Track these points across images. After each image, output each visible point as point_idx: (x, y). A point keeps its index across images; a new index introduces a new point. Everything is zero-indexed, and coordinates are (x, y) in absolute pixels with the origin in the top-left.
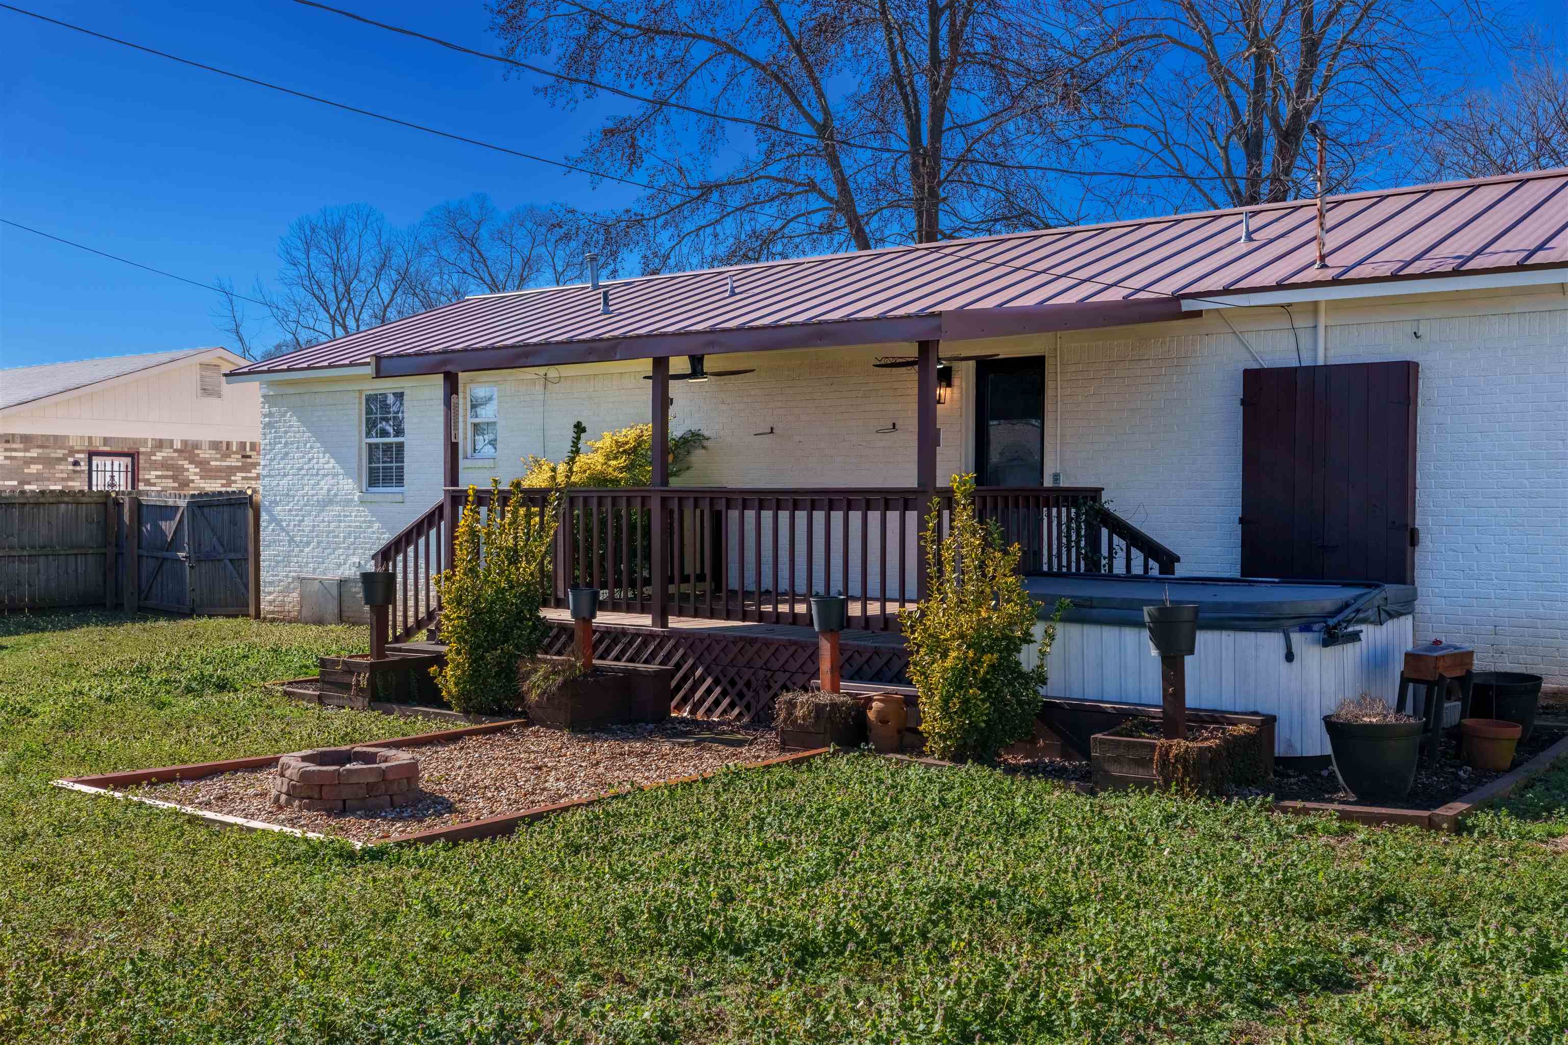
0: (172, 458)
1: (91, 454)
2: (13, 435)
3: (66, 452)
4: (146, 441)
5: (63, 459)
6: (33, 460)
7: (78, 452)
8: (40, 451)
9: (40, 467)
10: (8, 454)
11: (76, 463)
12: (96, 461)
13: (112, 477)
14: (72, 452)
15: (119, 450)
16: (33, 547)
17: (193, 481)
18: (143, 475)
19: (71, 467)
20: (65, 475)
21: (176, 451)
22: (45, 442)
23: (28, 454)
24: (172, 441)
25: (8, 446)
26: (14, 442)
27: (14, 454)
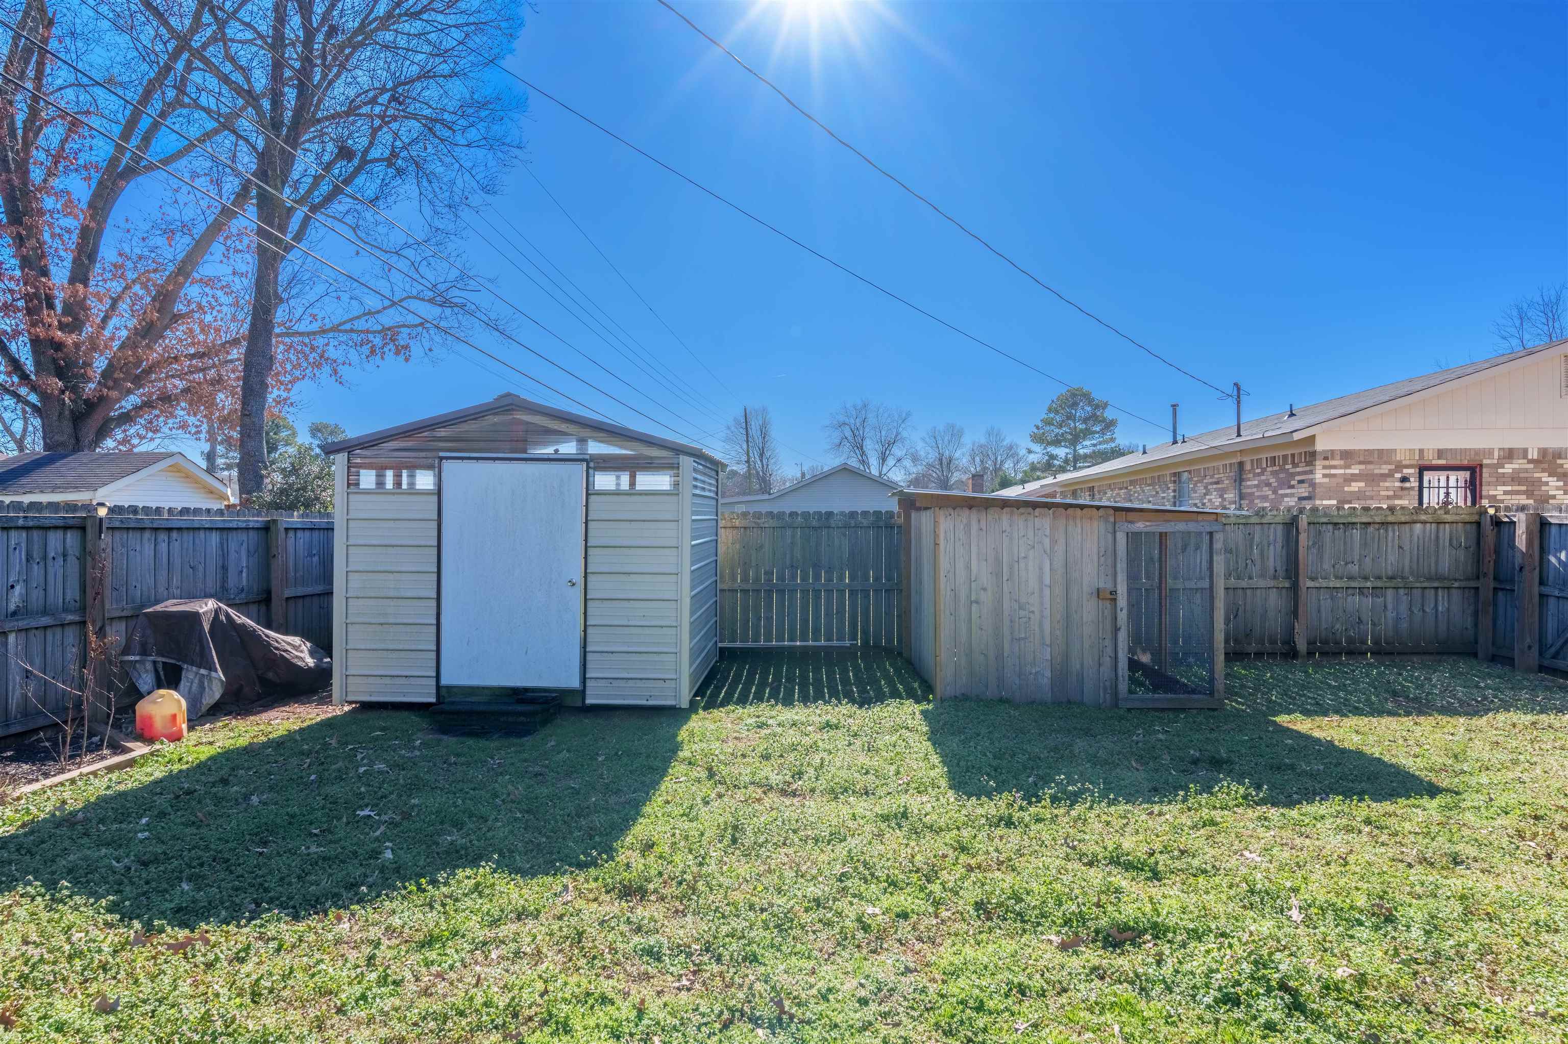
0: (1526, 471)
1: (1422, 469)
2: (1332, 451)
3: (1393, 467)
4: (1490, 452)
5: (1390, 475)
6: (1354, 478)
7: (1407, 467)
8: (1362, 467)
9: (1362, 484)
10: (1327, 472)
11: (1404, 479)
12: (1427, 476)
13: (1447, 494)
14: (1400, 467)
15: (1456, 462)
16: (1379, 578)
17: (1554, 497)
18: (1488, 490)
19: (1398, 484)
20: (1391, 493)
21: (1530, 461)
22: (1368, 457)
23: (1348, 471)
24: (1525, 451)
25: (1327, 463)
26: (1333, 458)
27: (1333, 471)
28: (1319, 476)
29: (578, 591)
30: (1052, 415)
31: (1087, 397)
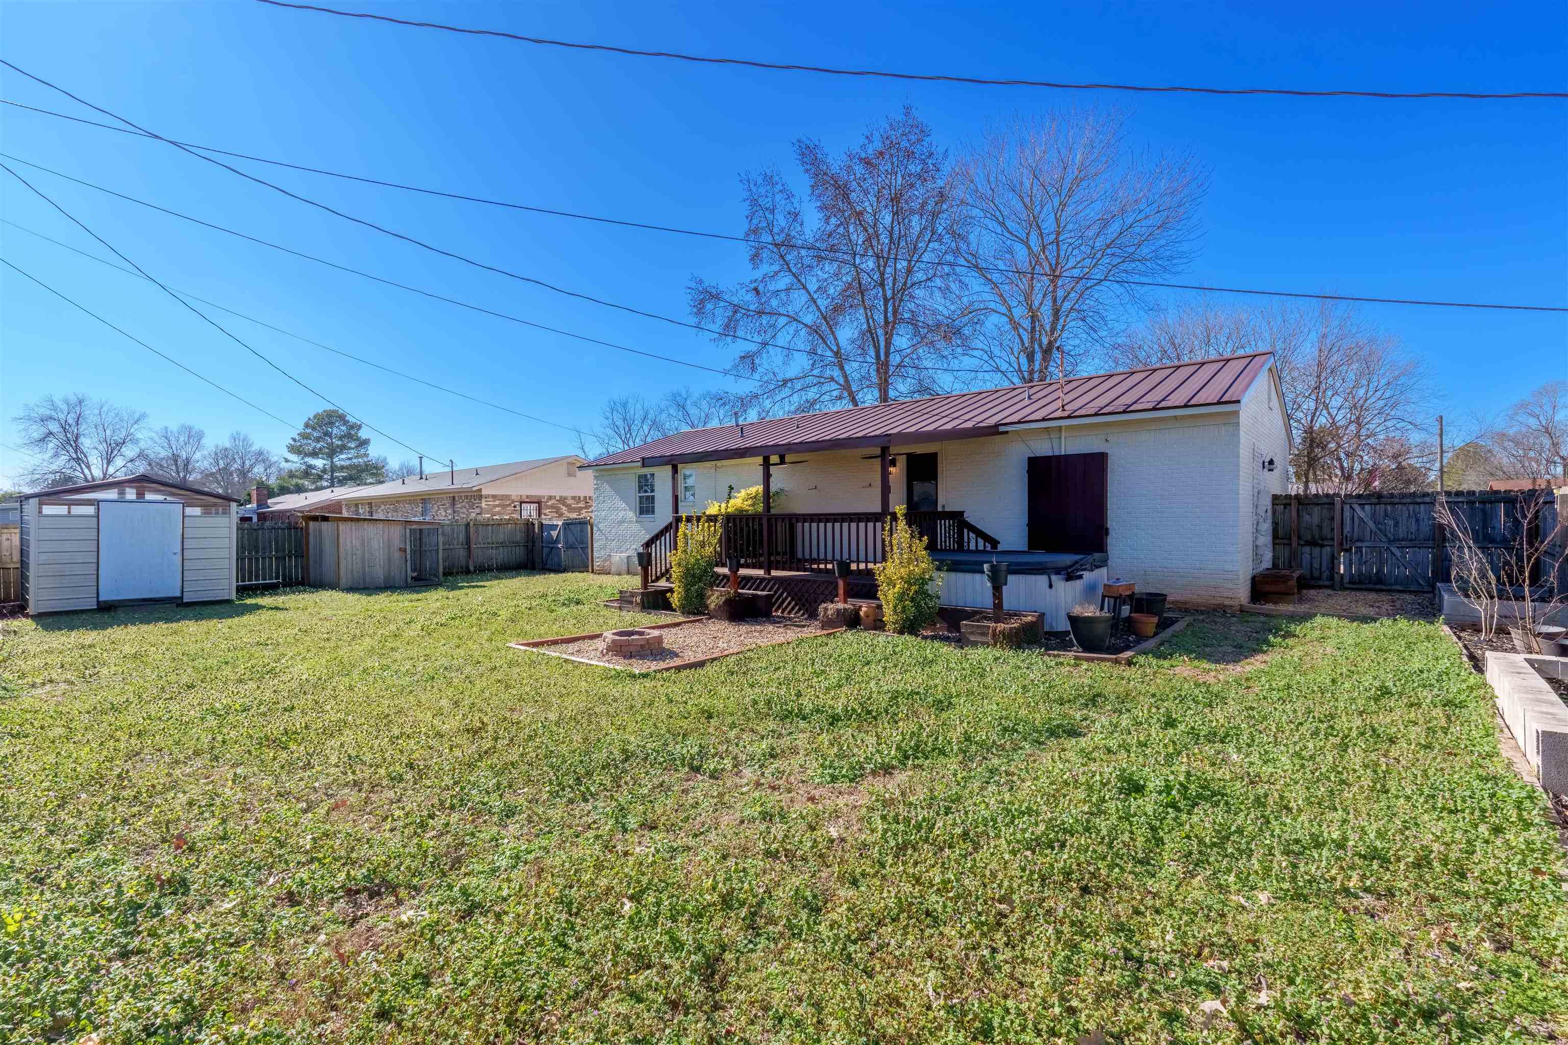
0: (556, 504)
1: (521, 503)
2: (488, 495)
3: (511, 502)
4: (544, 496)
5: (510, 505)
6: (497, 506)
7: (516, 502)
8: (500, 501)
9: (500, 508)
10: (487, 503)
12: (523, 505)
13: (530, 512)
15: (533, 500)
16: (497, 543)
17: (564, 514)
18: (543, 511)
19: (513, 508)
20: (510, 512)
21: (557, 500)
22: (502, 497)
23: (495, 503)
24: (555, 496)
25: (486, 499)
26: (489, 498)
28: (483, 505)
29: (179, 557)
30: (309, 431)
31: (342, 418)
